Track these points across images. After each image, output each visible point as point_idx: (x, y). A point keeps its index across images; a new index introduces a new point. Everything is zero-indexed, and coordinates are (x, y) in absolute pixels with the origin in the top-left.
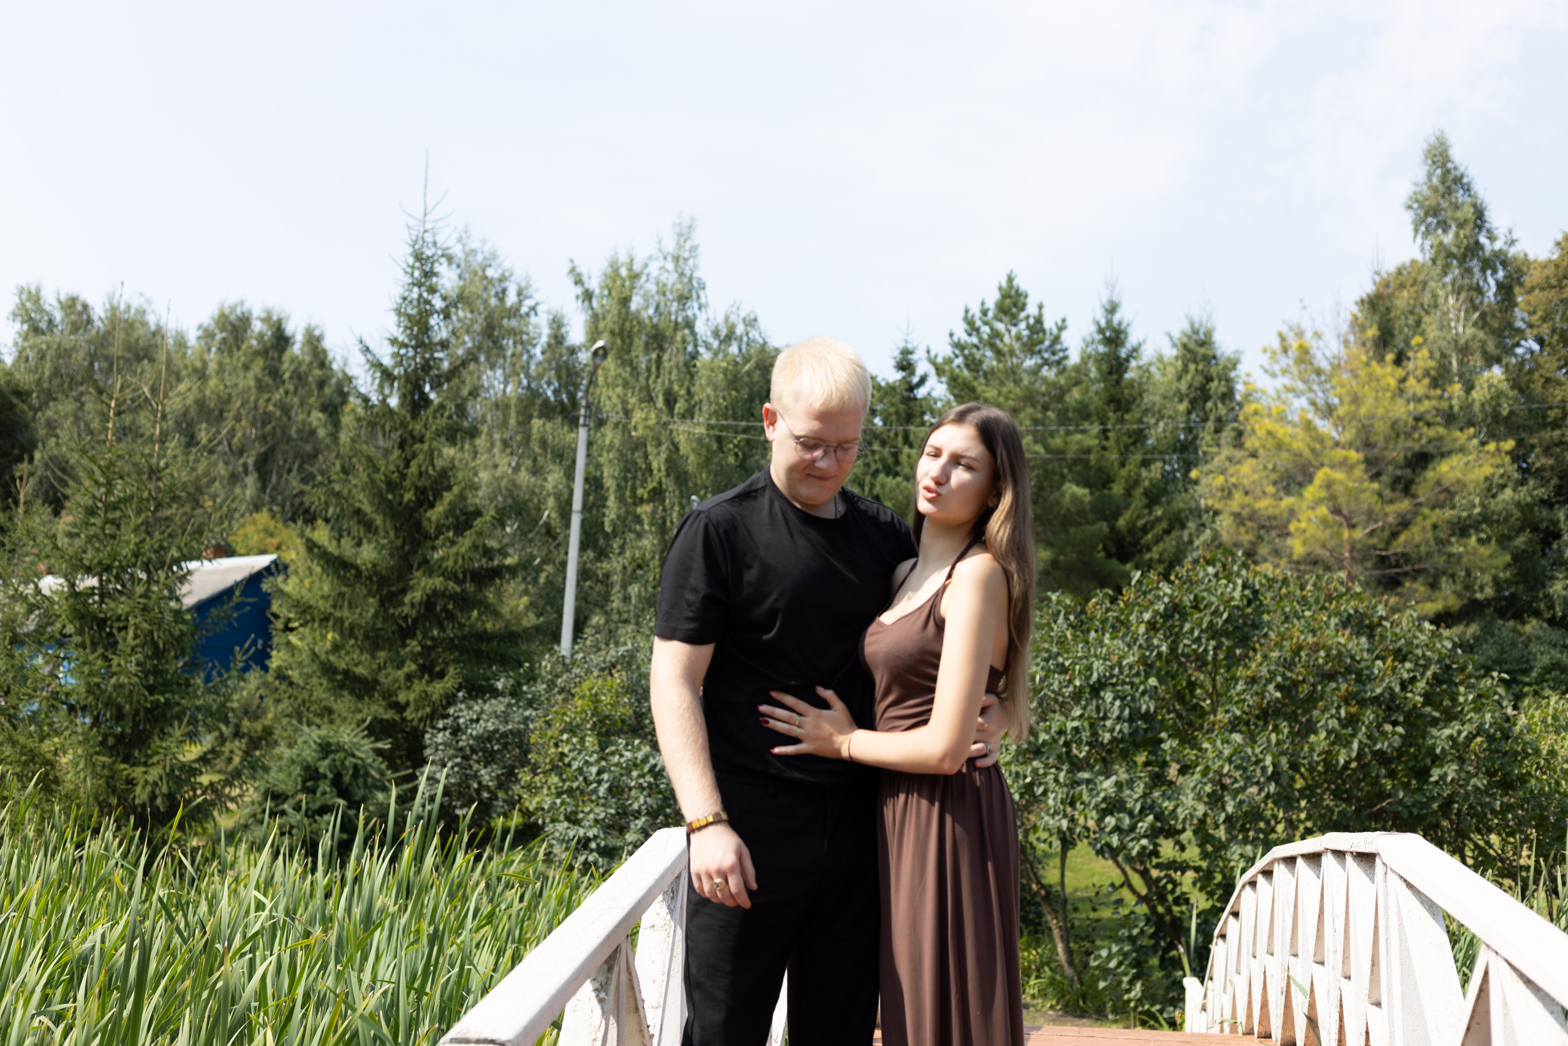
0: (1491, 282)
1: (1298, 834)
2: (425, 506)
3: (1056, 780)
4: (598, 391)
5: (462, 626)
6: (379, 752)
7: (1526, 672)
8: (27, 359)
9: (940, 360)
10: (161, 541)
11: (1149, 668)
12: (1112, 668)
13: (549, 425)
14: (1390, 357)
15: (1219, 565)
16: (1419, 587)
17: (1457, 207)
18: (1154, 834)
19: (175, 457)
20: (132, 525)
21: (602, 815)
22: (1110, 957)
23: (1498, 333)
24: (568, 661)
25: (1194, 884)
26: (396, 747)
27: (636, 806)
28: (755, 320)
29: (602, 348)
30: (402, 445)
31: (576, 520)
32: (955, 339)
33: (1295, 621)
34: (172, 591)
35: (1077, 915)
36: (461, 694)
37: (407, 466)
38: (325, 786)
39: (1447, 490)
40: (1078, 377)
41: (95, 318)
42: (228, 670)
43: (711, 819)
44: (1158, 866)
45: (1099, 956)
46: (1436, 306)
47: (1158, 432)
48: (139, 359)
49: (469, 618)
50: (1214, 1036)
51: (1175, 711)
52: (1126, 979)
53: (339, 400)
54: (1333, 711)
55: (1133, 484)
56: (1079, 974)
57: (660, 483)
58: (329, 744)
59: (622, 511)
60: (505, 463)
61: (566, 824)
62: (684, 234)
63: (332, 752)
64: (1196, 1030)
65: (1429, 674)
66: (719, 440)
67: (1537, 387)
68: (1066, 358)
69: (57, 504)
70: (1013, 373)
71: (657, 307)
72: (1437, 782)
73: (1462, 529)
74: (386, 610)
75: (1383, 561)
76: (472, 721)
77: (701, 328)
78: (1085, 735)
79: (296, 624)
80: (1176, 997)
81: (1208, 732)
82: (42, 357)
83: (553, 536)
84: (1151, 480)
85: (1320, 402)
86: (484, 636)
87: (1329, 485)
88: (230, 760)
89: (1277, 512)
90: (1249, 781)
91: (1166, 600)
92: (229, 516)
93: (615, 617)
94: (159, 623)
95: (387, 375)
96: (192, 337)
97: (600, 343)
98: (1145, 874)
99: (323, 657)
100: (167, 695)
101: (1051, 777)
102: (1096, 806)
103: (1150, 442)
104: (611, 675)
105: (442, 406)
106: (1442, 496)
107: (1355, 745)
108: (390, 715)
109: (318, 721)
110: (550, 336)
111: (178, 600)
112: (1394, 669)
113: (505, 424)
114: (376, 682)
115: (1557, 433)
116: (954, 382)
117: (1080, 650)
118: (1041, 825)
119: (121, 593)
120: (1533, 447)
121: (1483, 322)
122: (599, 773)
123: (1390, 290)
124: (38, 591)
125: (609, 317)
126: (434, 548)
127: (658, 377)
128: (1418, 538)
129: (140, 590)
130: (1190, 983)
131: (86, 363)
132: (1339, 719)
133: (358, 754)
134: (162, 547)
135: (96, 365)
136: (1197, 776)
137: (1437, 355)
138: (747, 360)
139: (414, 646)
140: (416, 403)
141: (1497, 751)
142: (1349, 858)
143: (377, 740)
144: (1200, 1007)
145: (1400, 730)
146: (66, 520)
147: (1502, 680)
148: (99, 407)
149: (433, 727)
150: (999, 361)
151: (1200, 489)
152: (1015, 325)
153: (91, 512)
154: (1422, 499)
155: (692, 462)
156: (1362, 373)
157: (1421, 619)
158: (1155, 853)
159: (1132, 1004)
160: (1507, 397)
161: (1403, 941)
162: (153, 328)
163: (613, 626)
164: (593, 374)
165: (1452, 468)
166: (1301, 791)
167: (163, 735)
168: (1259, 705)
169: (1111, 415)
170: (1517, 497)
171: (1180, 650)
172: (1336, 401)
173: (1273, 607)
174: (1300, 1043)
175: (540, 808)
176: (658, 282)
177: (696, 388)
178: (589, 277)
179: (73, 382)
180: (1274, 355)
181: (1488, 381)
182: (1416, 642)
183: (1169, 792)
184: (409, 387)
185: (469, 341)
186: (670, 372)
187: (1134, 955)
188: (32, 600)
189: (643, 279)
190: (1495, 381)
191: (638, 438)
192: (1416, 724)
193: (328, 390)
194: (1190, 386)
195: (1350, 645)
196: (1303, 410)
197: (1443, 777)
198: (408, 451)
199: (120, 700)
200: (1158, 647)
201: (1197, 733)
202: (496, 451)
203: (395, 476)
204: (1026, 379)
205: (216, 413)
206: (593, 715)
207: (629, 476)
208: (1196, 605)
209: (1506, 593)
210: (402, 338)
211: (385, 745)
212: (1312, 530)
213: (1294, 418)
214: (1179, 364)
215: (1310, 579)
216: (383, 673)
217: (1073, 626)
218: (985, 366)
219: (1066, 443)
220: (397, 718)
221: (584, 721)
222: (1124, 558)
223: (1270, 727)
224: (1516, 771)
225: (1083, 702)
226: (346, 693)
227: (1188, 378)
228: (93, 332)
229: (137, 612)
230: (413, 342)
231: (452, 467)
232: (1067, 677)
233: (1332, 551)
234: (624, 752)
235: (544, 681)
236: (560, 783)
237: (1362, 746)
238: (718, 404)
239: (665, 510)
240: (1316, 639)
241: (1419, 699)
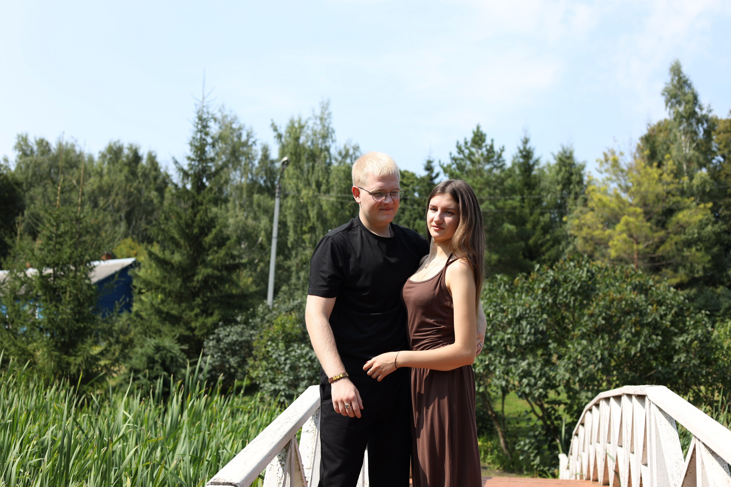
0: (701, 129)
1: (612, 387)
2: (203, 235)
3: (500, 362)
4: (285, 181)
5: (221, 291)
6: (183, 350)
7: (718, 310)
8: (21, 168)
9: (445, 166)
10: (81, 252)
11: (543, 309)
12: (526, 310)
13: (262, 197)
14: (655, 164)
15: (576, 262)
16: (669, 271)
17: (685, 94)
18: (545, 387)
19: (88, 213)
20: (68, 245)
21: (287, 380)
22: (525, 445)
23: (705, 153)
24: (271, 308)
25: (564, 411)
26: (190, 348)
27: (302, 376)
28: (358, 147)
29: (287, 161)
30: (193, 207)
31: (274, 242)
32: (453, 156)
33: (612, 288)
34: (86, 275)
35: (510, 426)
36: (221, 323)
37: (195, 215)
38: (157, 366)
39: (681, 226)
40: (510, 173)
41: (52, 148)
42: (112, 312)
43: (341, 376)
44: (548, 403)
45: (519, 445)
46: (676, 140)
47: (547, 199)
48: (72, 167)
49: (224, 287)
50: (572, 481)
51: (555, 330)
52: (532, 455)
53: (163, 185)
54: (629, 329)
55: (536, 223)
56: (511, 453)
57: (314, 224)
58: (159, 347)
59: (296, 237)
60: (241, 215)
61: (270, 384)
62: (325, 107)
63: (161, 350)
64: (564, 478)
65: (673, 312)
66: (342, 204)
67: (722, 178)
68: (504, 164)
69: (34, 235)
70: (480, 172)
71: (312, 142)
72: (676, 362)
73: (689, 244)
74: (185, 284)
75: (652, 259)
76: (226, 336)
77: (333, 151)
78: (513, 342)
79: (144, 291)
80: (556, 463)
81: (571, 340)
82: (28, 166)
83: (264, 249)
84: (545, 222)
85: (623, 185)
86: (231, 296)
87: (627, 224)
88: (114, 354)
89: (603, 236)
90: (590, 362)
91: (551, 278)
92: (113, 240)
93: (293, 287)
94: (80, 290)
95: (186, 174)
96: (96, 157)
97: (285, 159)
98: (541, 406)
99: (156, 306)
100: (85, 324)
101: (497, 361)
102: (519, 375)
103: (544, 204)
104: (291, 314)
105: (211, 189)
106: (679, 229)
107: (639, 345)
108: (187, 333)
109: (154, 335)
110: (262, 155)
111: (89, 279)
112: (657, 310)
113: (241, 197)
114: (181, 318)
117: (511, 302)
118: (493, 384)
119: (63, 276)
120: (721, 206)
121: (698, 148)
122: (286, 360)
123: (655, 133)
124: (26, 275)
125: (290, 146)
126: (208, 255)
127: (313, 173)
128: (668, 248)
129: (72, 275)
130: (562, 457)
131: (48, 170)
132: (632, 333)
133: (173, 351)
134: (82, 255)
135: (52, 171)
136: (566, 360)
137: (677, 163)
139: (199, 300)
140: (199, 187)
141: (704, 347)
142: (634, 398)
143: (182, 344)
144: (566, 466)
145: (660, 338)
146: (39, 243)
147: (706, 315)
148: (54, 190)
149: (208, 339)
150: (473, 166)
151: (568, 226)
152: (481, 149)
153: (50, 238)
154: (670, 230)
155: (329, 214)
156: (642, 171)
157: (669, 286)
158: (546, 396)
159: (535, 467)
160: (709, 183)
161: (657, 435)
162: (78, 152)
163: (292, 291)
164: (282, 173)
165: (684, 216)
166: (614, 367)
167: (83, 342)
168: (595, 327)
169: (526, 191)
170: (714, 229)
171: (558, 301)
172: (630, 184)
173: (601, 281)
174: (611, 483)
175: (258, 376)
176: (312, 130)
177: (331, 179)
178: (280, 127)
179: (42, 178)
180: (601, 163)
181: (700, 175)
182: (667, 297)
183: (553, 368)
184: (196, 179)
185: (224, 158)
186: (318, 172)
187: (536, 444)
188: (23, 279)
189: (305, 128)
190: (703, 175)
191: (304, 203)
192: (667, 335)
193: (159, 181)
194: (563, 178)
195: (637, 299)
196: (615, 189)
197: (679, 360)
198: (196, 209)
199: (63, 326)
200: (547, 300)
201: (566, 340)
202: (237, 209)
203: (190, 221)
204: (486, 175)
205: (107, 192)
206: (283, 333)
207: (299, 221)
208: (565, 280)
209: (709, 274)
210: (193, 156)
211: (185, 347)
212: (620, 245)
213: (611, 192)
214: (558, 168)
215: (618, 268)
216: (184, 313)
217: (508, 291)
218: (466, 169)
219: (505, 204)
220: (191, 334)
221: (278, 336)
222: (532, 258)
223: (600, 337)
224: (713, 357)
225: (512, 326)
226: (167, 323)
227: (562, 174)
228: (51, 155)
229: (71, 285)
230: (198, 159)
231: (216, 217)
232: (505, 314)
233: (629, 255)
234: (297, 350)
235: (259, 317)
236: (267, 365)
237: (642, 346)
238: (341, 187)
239: (316, 236)
240: (621, 296)
241: (668, 324)
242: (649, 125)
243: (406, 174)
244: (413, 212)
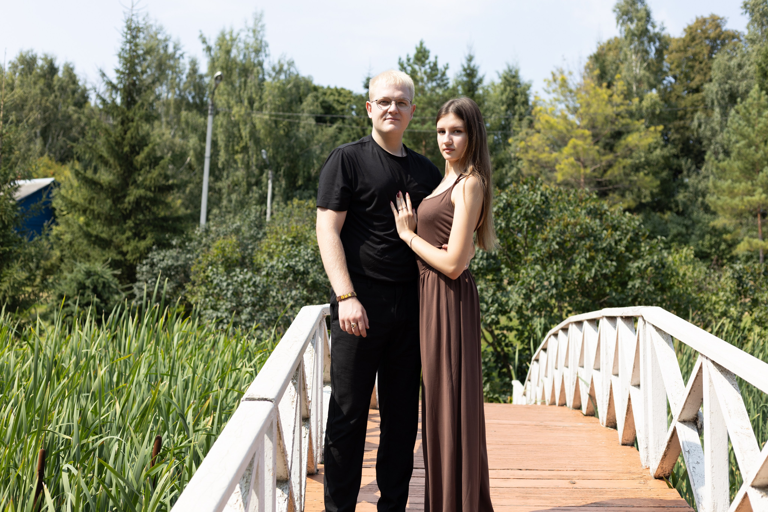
0: (653, 48)
1: (564, 313)
2: (135, 154)
5: (154, 214)
6: (115, 276)
10: (5, 170)
13: (190, 114)
14: (605, 84)
15: (529, 185)
16: (616, 196)
17: (637, 11)
18: (498, 312)
21: (229, 307)
23: (655, 73)
25: (515, 336)
26: (123, 273)
27: (246, 302)
28: (293, 62)
29: (220, 76)
30: (123, 123)
31: (207, 162)
33: (565, 212)
34: (11, 195)
36: (154, 247)
37: (125, 133)
38: (88, 292)
39: (630, 150)
40: (453, 92)
42: (40, 235)
43: (350, 295)
44: (499, 329)
46: (626, 59)
47: (491, 120)
49: (157, 210)
50: (531, 406)
51: (507, 255)
53: (82, 100)
54: (583, 255)
57: (246, 144)
58: (90, 272)
59: (228, 157)
60: (168, 133)
61: (211, 311)
62: (258, 18)
63: (92, 275)
64: (519, 403)
65: (628, 237)
66: (276, 122)
67: (673, 100)
68: (448, 83)
70: (422, 90)
71: (245, 55)
72: (631, 289)
73: (637, 168)
74: (116, 206)
75: (599, 184)
76: (160, 260)
77: (267, 66)
79: (65, 213)
80: (508, 390)
81: (523, 265)
83: (195, 170)
85: (571, 106)
86: (165, 219)
87: (575, 147)
89: (550, 159)
90: (543, 288)
91: (504, 201)
93: (224, 210)
94: (5, 212)
95: (114, 87)
96: (6, 67)
97: (219, 73)
98: (492, 332)
99: (83, 227)
100: (11, 247)
104: (230, 237)
105: (142, 105)
106: (627, 153)
107: (593, 271)
108: (119, 257)
109: (83, 260)
110: (190, 69)
111: (13, 199)
112: (612, 235)
113: (168, 113)
114: (111, 241)
115: (682, 123)
120: (670, 129)
121: (648, 68)
122: (228, 285)
123: (604, 52)
125: (220, 60)
126: (139, 175)
127: (245, 90)
128: (616, 173)
130: (516, 383)
132: (586, 258)
133: (105, 276)
134: (5, 173)
136: (518, 286)
137: (627, 84)
138: (289, 82)
139: (130, 223)
140: (130, 102)
141: (659, 274)
142: (618, 320)
143: (114, 270)
144: (522, 393)
145: (614, 263)
147: (662, 240)
149: (141, 263)
151: (512, 148)
152: (424, 66)
154: (619, 154)
155: (262, 133)
156: (592, 92)
157: (625, 211)
158: (498, 322)
160: (659, 105)
163: (223, 215)
164: (213, 89)
165: (633, 139)
166: (567, 293)
167: (8, 267)
168: (548, 252)
170: (662, 153)
171: (511, 225)
172: (578, 105)
173: (554, 205)
174: (584, 406)
176: (245, 43)
177: (264, 96)
178: (210, 40)
180: (549, 83)
181: (651, 97)
182: (622, 222)
183: (504, 293)
184: (126, 94)
185: (149, 71)
186: (251, 88)
187: (486, 371)
189: (237, 41)
190: (654, 97)
191: (235, 121)
192: (622, 261)
193: (77, 95)
194: (507, 98)
195: (591, 224)
196: (563, 111)
197: (634, 286)
198: (126, 126)
200: (500, 224)
201: (518, 265)
202: (164, 127)
203: (119, 139)
204: (429, 94)
205: (20, 106)
206: (222, 257)
207: (231, 140)
208: (518, 204)
209: (656, 199)
210: (121, 69)
211: (118, 272)
212: (567, 169)
213: (559, 114)
214: (502, 87)
215: (573, 191)
216: (115, 237)
220: (123, 259)
221: (218, 260)
223: (554, 262)
224: (668, 283)
226: (96, 246)
227: (507, 93)
230: (127, 72)
231: (148, 135)
233: (575, 179)
234: (239, 275)
235: (196, 241)
236: (206, 291)
237: (596, 271)
238: (275, 104)
239: (249, 157)
240: (575, 220)
241: (623, 249)
242: (599, 43)
243: (342, 92)
244: (351, 132)
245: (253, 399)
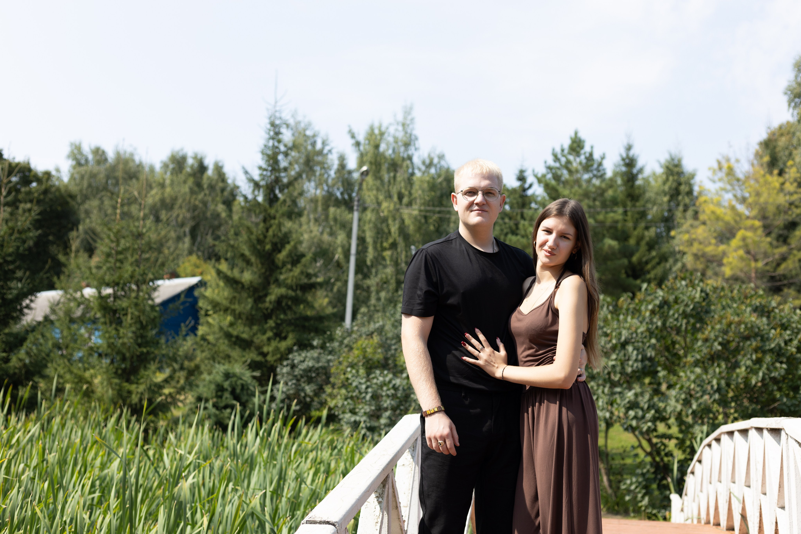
1: (730, 420)
2: (276, 252)
3: (603, 392)
4: (364, 193)
5: (295, 313)
6: (254, 377)
8: (75, 179)
9: (539, 175)
10: (144, 270)
11: (651, 334)
12: (632, 334)
13: (338, 211)
14: (776, 172)
15: (688, 281)
16: (792, 292)
18: (654, 420)
19: (150, 227)
20: (129, 262)
21: (368, 410)
22: (631, 484)
24: (350, 331)
25: (676, 445)
26: (263, 375)
28: (444, 156)
29: (366, 171)
30: (265, 221)
31: (353, 259)
32: (548, 164)
33: (729, 309)
34: (150, 295)
35: (614, 462)
36: (295, 348)
37: (267, 230)
38: (227, 395)
40: (611, 183)
41: (109, 158)
42: (178, 335)
43: (436, 410)
44: (657, 437)
45: (625, 484)
46: (799, 145)
47: (653, 212)
48: (131, 178)
49: (299, 309)
50: (689, 525)
51: (665, 356)
52: (640, 496)
53: (231, 198)
54: (749, 356)
55: (640, 239)
56: (615, 493)
57: (395, 240)
58: (229, 374)
59: (376, 254)
60: (316, 230)
61: (350, 414)
62: (408, 112)
63: (230, 377)
64: (678, 522)
65: (799, 337)
66: (426, 217)
68: (605, 174)
69: (91, 252)
70: (578, 182)
71: (394, 150)
74: (257, 305)
75: (772, 278)
76: (301, 361)
77: (416, 160)
78: (618, 369)
79: (211, 312)
80: (666, 504)
81: (682, 367)
82: (82, 177)
83: (341, 267)
84: (650, 237)
85: (739, 196)
86: (306, 318)
87: (744, 239)
88: (178, 382)
89: (716, 253)
90: (704, 392)
91: (660, 298)
92: (177, 257)
93: (372, 308)
94: (143, 312)
95: (257, 185)
96: (158, 167)
97: (365, 168)
98: (649, 441)
99: (225, 328)
100: (148, 349)
101: (600, 391)
102: (624, 406)
103: (650, 217)
104: (372, 338)
105: (285, 201)
107: (761, 374)
108: (259, 358)
109: (223, 361)
110: (339, 165)
111: (153, 300)
112: (781, 334)
113: (315, 210)
114: (252, 342)
116: (547, 187)
117: (615, 325)
119: (124, 296)
122: (367, 387)
123: (776, 137)
124: (82, 296)
125: (369, 155)
126: (281, 273)
127: (394, 184)
128: (791, 266)
129: (133, 295)
130: (674, 497)
131: (104, 181)
132: (752, 361)
133: (244, 378)
134: (144, 273)
135: (110, 182)
136: (677, 390)
138: (440, 176)
139: (271, 323)
140: (272, 199)
142: (765, 432)
143: (253, 371)
144: (680, 509)
145: (784, 366)
146: (95, 260)
148: (112, 202)
149: (281, 364)
150: (571, 175)
151: (676, 242)
152: (579, 156)
153: (108, 255)
154: (793, 246)
155: (411, 229)
156: (761, 180)
157: (795, 308)
158: (655, 430)
159: (643, 508)
161: (797, 474)
163: (371, 313)
164: (361, 184)
166: (732, 398)
167: (146, 368)
168: (710, 353)
169: (629, 203)
171: (668, 324)
172: (747, 195)
173: (716, 302)
174: (737, 527)
175: (336, 406)
176: (394, 137)
177: (413, 191)
178: (359, 134)
179: (98, 190)
180: (714, 172)
182: (792, 320)
183: (662, 399)
184: (268, 191)
185: (297, 168)
186: (400, 183)
187: (644, 483)
188: (79, 300)
189: (386, 135)
191: (384, 217)
192: (793, 363)
193: (226, 194)
194: (670, 188)
195: (757, 322)
196: (730, 200)
198: (268, 224)
199: (124, 351)
200: (656, 323)
201: (676, 368)
202: (312, 224)
203: (261, 237)
204: (584, 185)
205: (170, 205)
206: (363, 358)
207: (380, 236)
208: (676, 301)
210: (264, 166)
211: (257, 374)
212: (736, 263)
213: (726, 204)
214: (664, 177)
215: (736, 287)
216: (256, 337)
217: (611, 312)
218: (563, 179)
219: (605, 218)
220: (263, 360)
221: (359, 361)
222: (636, 277)
223: (716, 364)
225: (617, 352)
226: (237, 347)
227: (669, 183)
228: (108, 165)
229: (133, 306)
230: (270, 168)
231: (290, 232)
232: (609, 339)
233: (745, 273)
234: (380, 377)
235: (337, 341)
236: (346, 393)
237: (764, 374)
238: (425, 199)
239: (398, 253)
240: (740, 319)
241: (794, 350)
242: (769, 128)
244: (503, 227)
245: (315, 522)
